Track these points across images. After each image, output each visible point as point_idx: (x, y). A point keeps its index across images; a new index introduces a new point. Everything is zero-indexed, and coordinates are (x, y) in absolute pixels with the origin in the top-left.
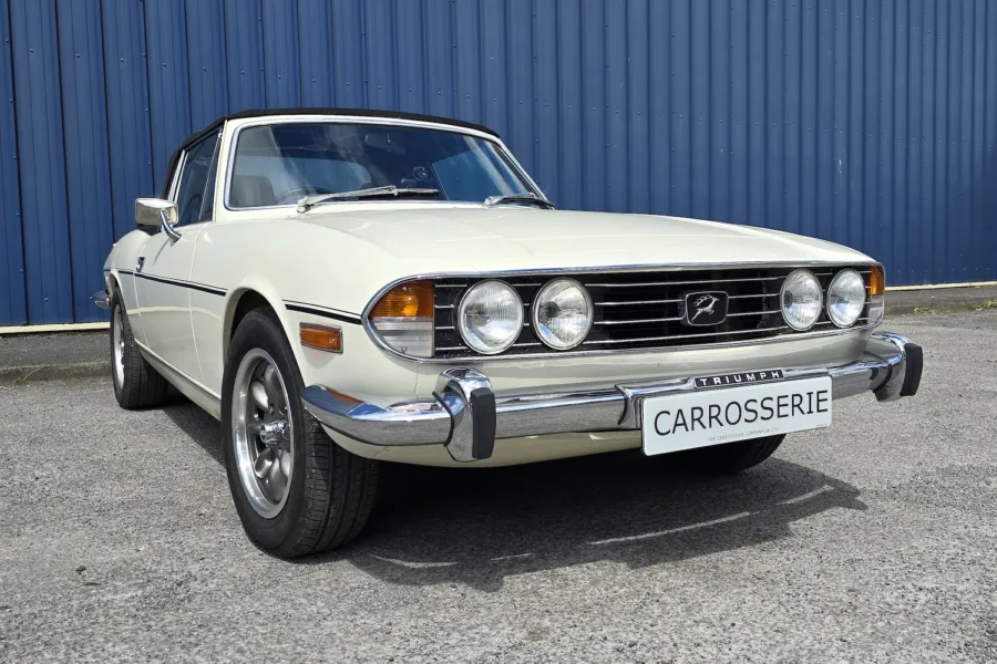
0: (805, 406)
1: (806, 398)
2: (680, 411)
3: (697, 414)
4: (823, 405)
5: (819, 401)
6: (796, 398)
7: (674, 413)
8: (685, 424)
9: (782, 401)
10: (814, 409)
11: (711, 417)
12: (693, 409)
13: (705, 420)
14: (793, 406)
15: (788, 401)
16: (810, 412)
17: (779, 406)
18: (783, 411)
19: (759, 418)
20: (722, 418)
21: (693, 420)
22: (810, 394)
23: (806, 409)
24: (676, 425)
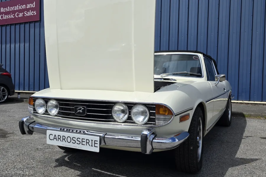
0: (90, 143)
1: (91, 141)
2: (55, 135)
3: (59, 137)
4: (96, 145)
5: (95, 143)
6: (87, 140)
7: (54, 135)
8: (56, 139)
9: (83, 140)
10: (93, 145)
11: (63, 139)
12: (58, 135)
13: (61, 139)
14: (87, 143)
15: (85, 140)
16: (92, 146)
17: (82, 141)
18: (83, 143)
19: (76, 143)
20: (66, 140)
21: (58, 138)
22: (92, 140)
23: (91, 145)
24: (54, 138)
